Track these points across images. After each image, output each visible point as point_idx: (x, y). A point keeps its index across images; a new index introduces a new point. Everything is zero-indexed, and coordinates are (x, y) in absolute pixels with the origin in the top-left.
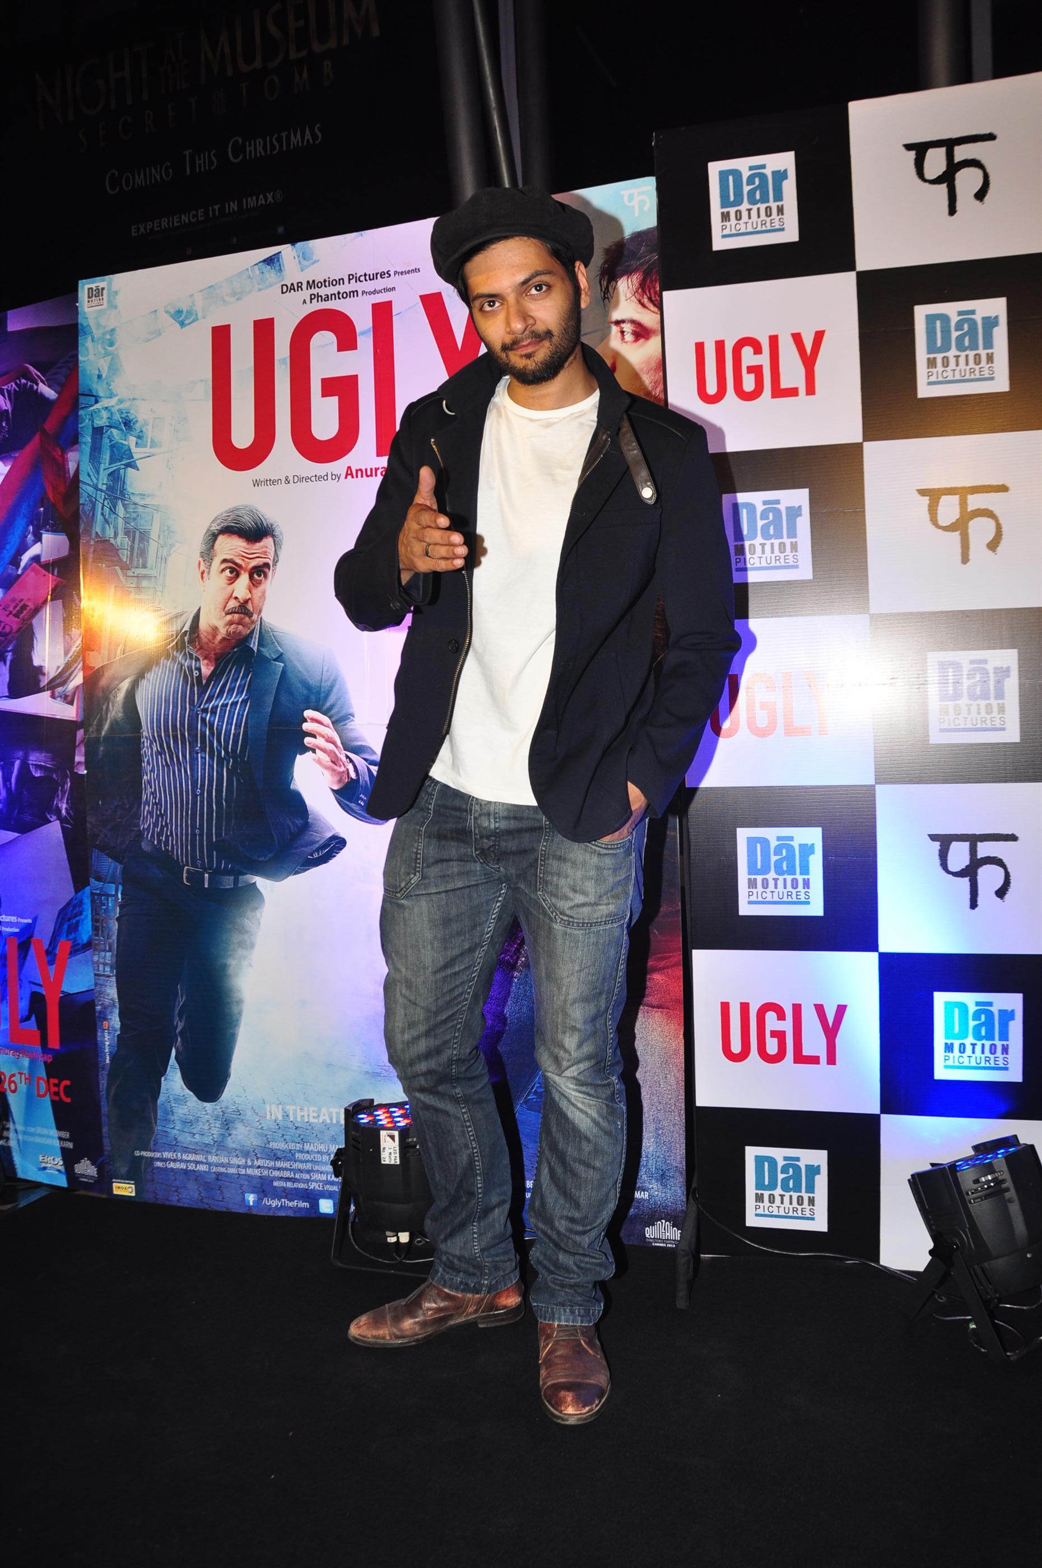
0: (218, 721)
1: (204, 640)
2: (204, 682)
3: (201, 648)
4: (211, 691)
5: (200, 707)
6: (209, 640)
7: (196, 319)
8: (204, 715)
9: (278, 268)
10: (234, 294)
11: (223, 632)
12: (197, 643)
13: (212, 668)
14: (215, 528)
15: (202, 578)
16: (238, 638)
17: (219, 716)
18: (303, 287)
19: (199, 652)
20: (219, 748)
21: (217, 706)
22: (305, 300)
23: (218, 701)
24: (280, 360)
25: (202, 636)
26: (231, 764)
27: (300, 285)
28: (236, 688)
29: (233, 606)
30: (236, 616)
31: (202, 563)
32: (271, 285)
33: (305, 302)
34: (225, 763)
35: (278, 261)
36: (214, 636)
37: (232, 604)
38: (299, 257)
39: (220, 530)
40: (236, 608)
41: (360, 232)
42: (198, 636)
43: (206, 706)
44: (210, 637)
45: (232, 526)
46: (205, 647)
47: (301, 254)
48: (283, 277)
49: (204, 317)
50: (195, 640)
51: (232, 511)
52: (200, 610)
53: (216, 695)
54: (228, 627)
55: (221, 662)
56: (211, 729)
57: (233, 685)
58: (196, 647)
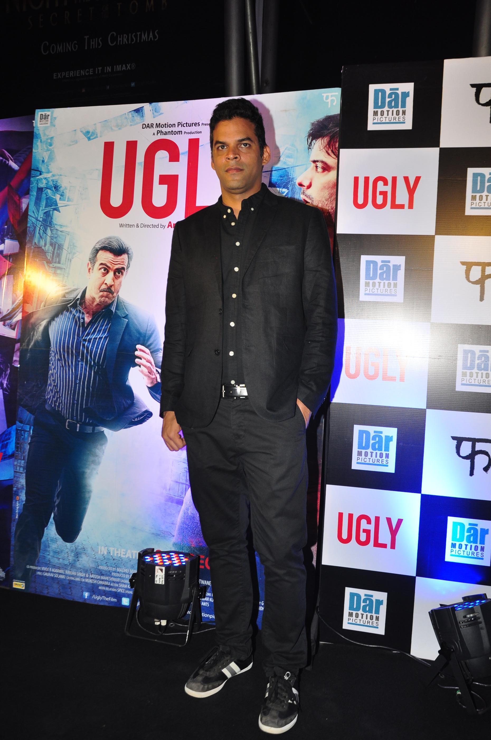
0: (91, 346)
1: (88, 304)
2: (86, 325)
3: (86, 308)
4: (89, 330)
5: (82, 338)
6: (90, 304)
7: (96, 137)
8: (84, 343)
9: (141, 115)
10: (117, 126)
11: (97, 301)
13: (90, 319)
14: (98, 246)
15: (89, 271)
16: (105, 304)
17: (92, 343)
18: (153, 126)
19: (84, 310)
20: (90, 360)
21: (91, 339)
22: (154, 133)
23: (92, 336)
24: (139, 163)
25: (86, 302)
26: (96, 369)
28: (102, 330)
29: (104, 288)
30: (105, 293)
31: (90, 264)
32: (137, 124)
33: (154, 134)
34: (93, 368)
35: (142, 111)
36: (93, 302)
37: (104, 287)
38: (153, 110)
39: (101, 248)
40: (105, 289)
41: (186, 101)
42: (84, 302)
43: (86, 338)
44: (91, 303)
45: (107, 246)
46: (88, 307)
47: (154, 109)
48: (144, 120)
49: (101, 136)
50: (83, 304)
51: (107, 239)
52: (86, 288)
53: (91, 333)
54: (100, 298)
55: (95, 316)
56: (87, 350)
57: (101, 328)
58: (83, 307)
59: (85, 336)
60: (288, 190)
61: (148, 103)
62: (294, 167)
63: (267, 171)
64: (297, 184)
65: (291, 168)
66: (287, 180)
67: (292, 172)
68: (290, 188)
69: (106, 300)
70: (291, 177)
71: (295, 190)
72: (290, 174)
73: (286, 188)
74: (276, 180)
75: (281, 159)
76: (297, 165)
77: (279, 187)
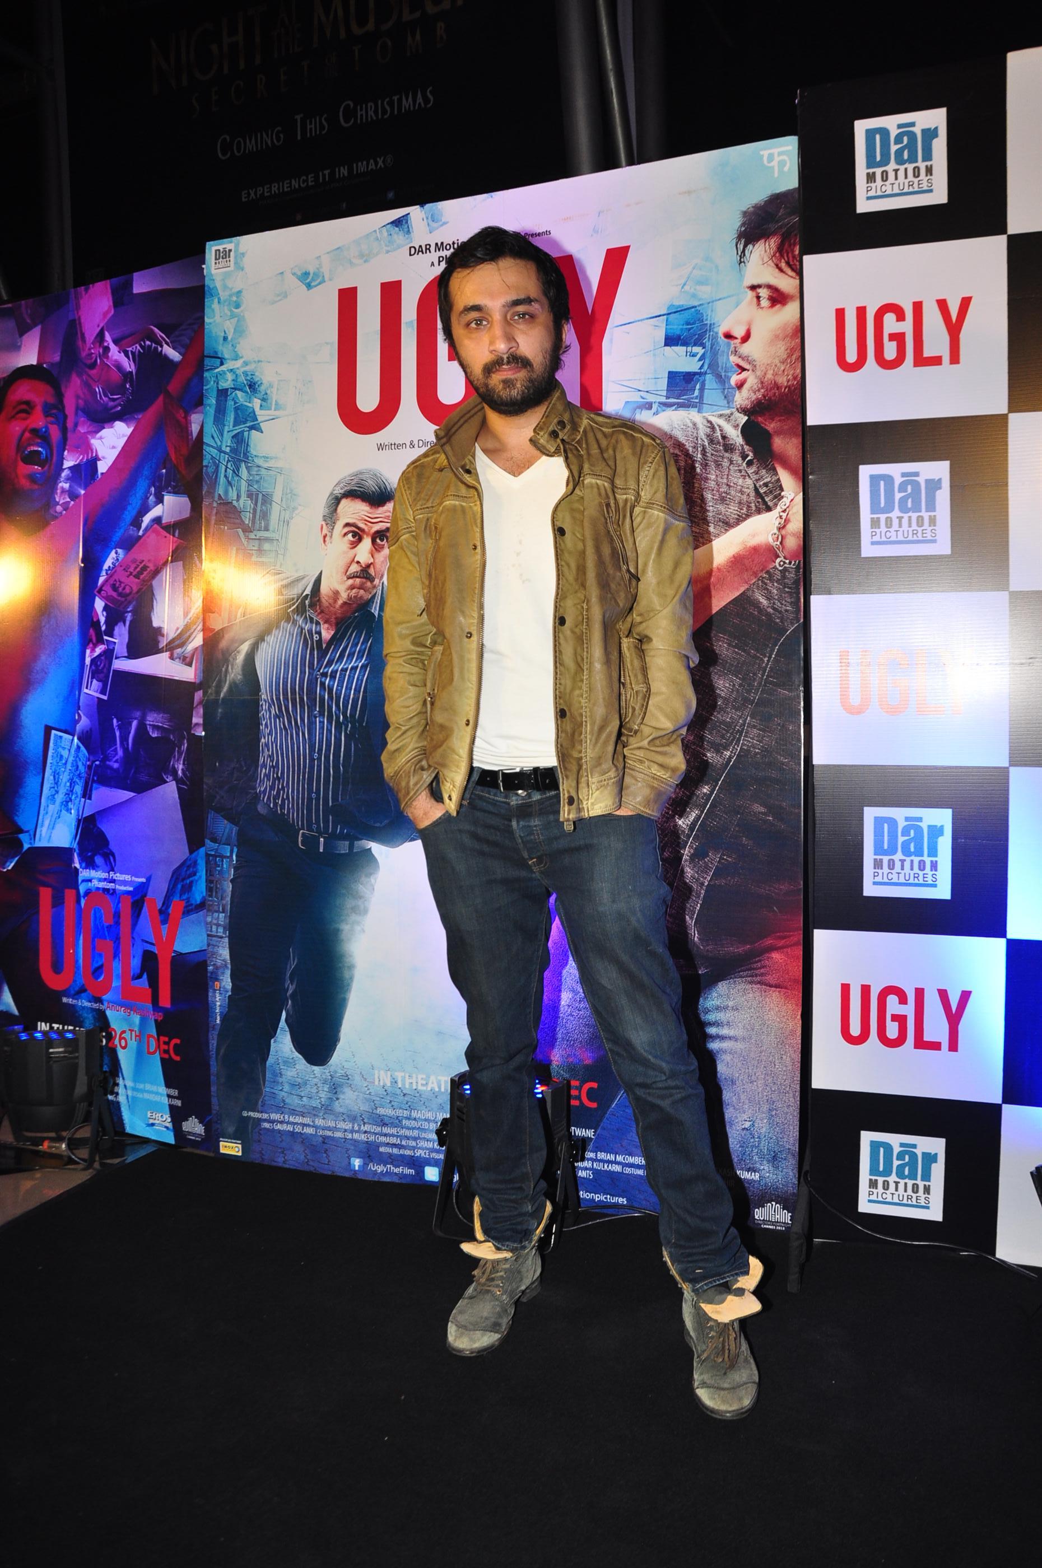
0: (338, 686)
1: (325, 604)
2: (324, 646)
3: (322, 612)
4: (331, 655)
5: (319, 671)
6: (330, 604)
7: (323, 281)
8: (323, 680)
9: (406, 230)
10: (361, 255)
11: (344, 596)
12: (318, 607)
13: (332, 633)
14: (339, 491)
15: (324, 541)
16: (359, 602)
17: (339, 680)
18: (431, 249)
19: (320, 617)
20: (337, 712)
21: (337, 671)
22: (433, 262)
23: (337, 665)
24: (406, 323)
25: (323, 600)
26: (349, 729)
27: (428, 247)
28: (356, 653)
29: (355, 570)
30: (358, 580)
31: (325, 527)
32: (399, 247)
33: (433, 264)
34: (343, 727)
35: (407, 222)
37: (354, 568)
38: (427, 218)
39: (344, 494)
40: (357, 572)
41: (490, 194)
42: (319, 600)
43: (326, 670)
44: (331, 601)
45: (355, 490)
46: (326, 611)
47: (430, 216)
48: (411, 239)
49: (330, 280)
50: (316, 604)
51: (356, 475)
52: (321, 573)
53: (336, 659)
54: (349, 591)
55: (341, 627)
56: (330, 693)
57: (353, 649)
58: (316, 611)
59: (325, 668)
60: (704, 348)
61: (418, 206)
62: (713, 302)
63: (659, 316)
64: (721, 335)
65: (706, 305)
66: (700, 330)
67: (709, 312)
68: (708, 345)
69: (360, 593)
70: (708, 322)
71: (717, 348)
72: (705, 318)
73: (699, 346)
74: (678, 332)
75: (687, 288)
76: (718, 298)
77: (685, 344)
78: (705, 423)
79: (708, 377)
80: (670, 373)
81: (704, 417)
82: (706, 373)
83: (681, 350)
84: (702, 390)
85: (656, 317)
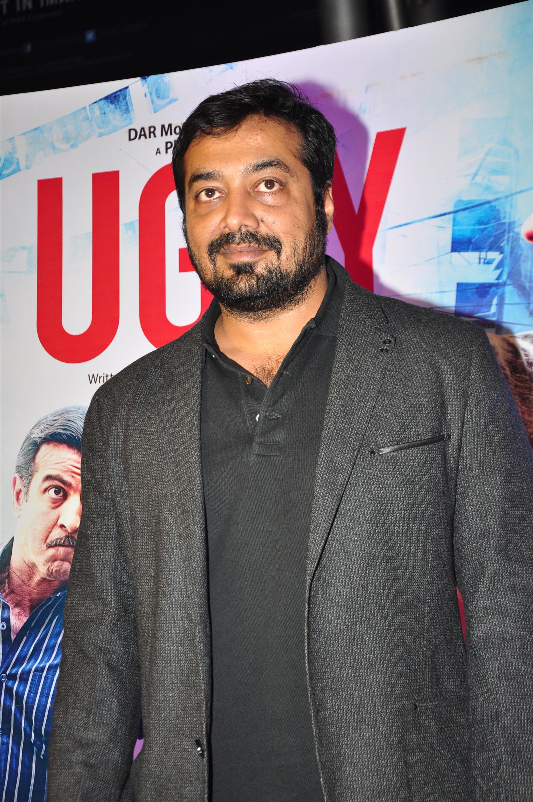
0: (30, 691)
1: (16, 579)
2: (13, 637)
3: (12, 592)
4: (21, 650)
5: (5, 672)
6: (23, 581)
7: (18, 170)
8: (10, 684)
9: (124, 108)
10: (67, 139)
11: (42, 571)
12: (7, 585)
13: (25, 619)
14: (38, 435)
15: (18, 499)
16: (62, 578)
17: (31, 684)
18: (156, 132)
19: (9, 597)
20: (28, 729)
21: (29, 672)
22: (158, 149)
23: (30, 664)
24: (126, 224)
25: (14, 576)
26: (43, 752)
27: (152, 130)
28: (57, 646)
29: (58, 537)
30: (61, 550)
31: (18, 480)
32: (115, 130)
33: (158, 151)
34: (35, 750)
35: (125, 98)
36: (30, 577)
37: (57, 534)
38: (151, 94)
39: (44, 439)
40: (61, 539)
41: (230, 64)
42: (9, 577)
43: (14, 671)
44: (25, 577)
45: (59, 433)
46: (18, 590)
47: (154, 92)
48: (131, 120)
49: (28, 168)
50: (5, 582)
51: (61, 415)
52: (12, 540)
53: (28, 656)
54: (49, 564)
55: (37, 612)
56: (19, 702)
57: (53, 641)
58: (4, 591)
59: (13, 667)
60: (501, 253)
61: (139, 78)
62: (512, 195)
63: (445, 214)
64: (523, 236)
65: (503, 200)
66: (496, 231)
67: (508, 209)
68: (507, 249)
69: (64, 566)
70: (507, 221)
71: (520, 252)
72: (502, 215)
73: (496, 250)
74: (468, 234)
75: (478, 179)
76: (518, 190)
77: (477, 248)
78: (506, 346)
79: (508, 289)
80: (459, 285)
81: (504, 340)
82: (504, 284)
83: (472, 256)
84: (501, 305)
85: (440, 215)
